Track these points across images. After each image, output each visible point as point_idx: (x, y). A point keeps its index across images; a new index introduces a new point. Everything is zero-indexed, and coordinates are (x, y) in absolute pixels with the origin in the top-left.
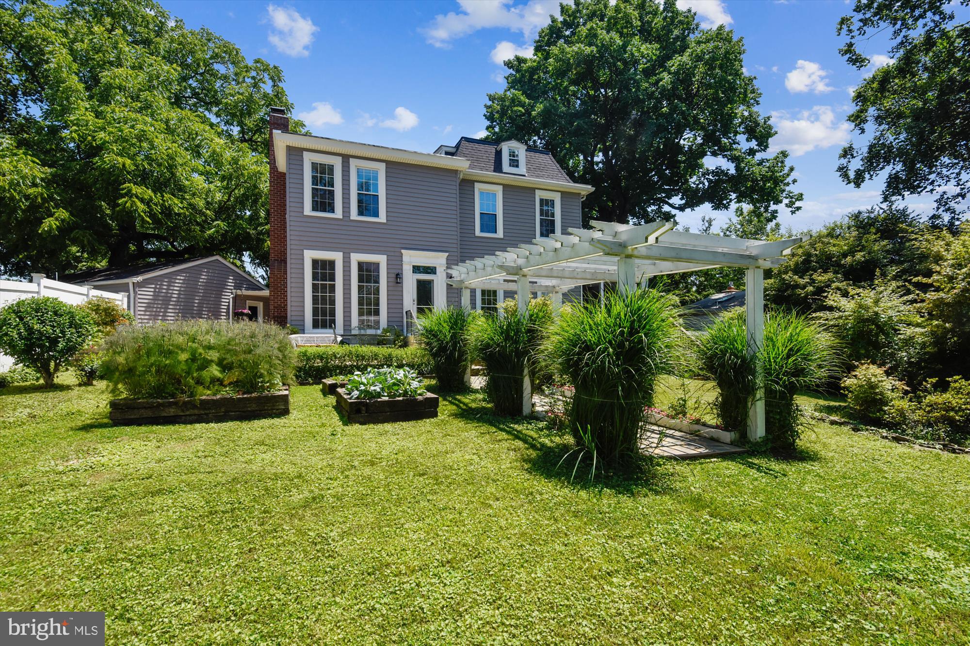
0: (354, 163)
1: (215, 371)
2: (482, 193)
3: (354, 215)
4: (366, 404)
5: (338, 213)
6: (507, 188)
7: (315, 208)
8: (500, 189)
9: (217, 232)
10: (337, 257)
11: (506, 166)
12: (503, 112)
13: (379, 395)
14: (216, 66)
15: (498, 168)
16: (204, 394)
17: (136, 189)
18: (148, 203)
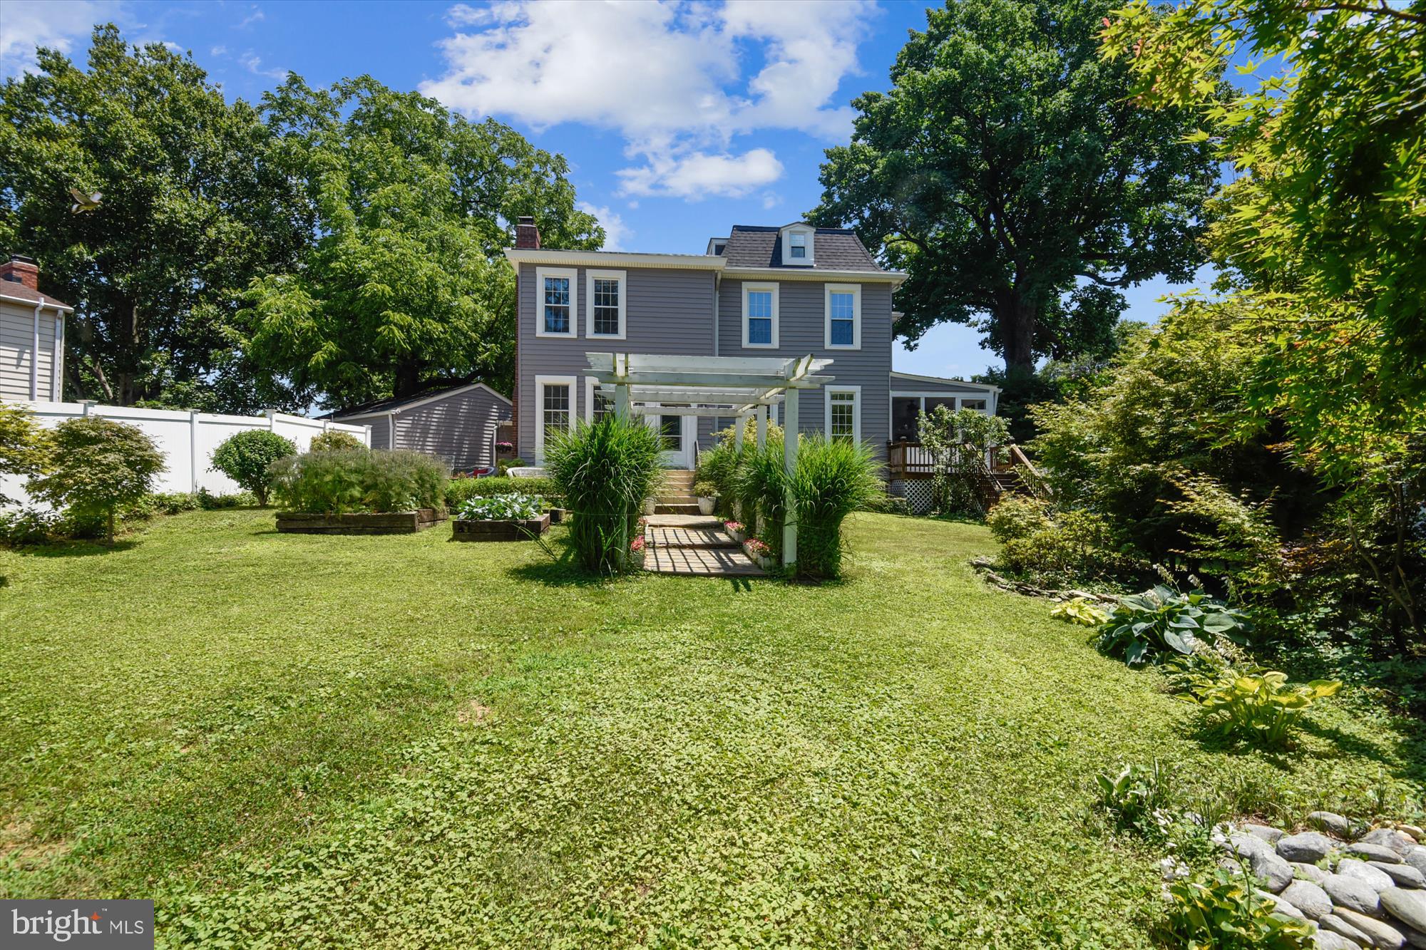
0: (590, 273)
1: (356, 492)
2: (751, 295)
3: (590, 333)
4: (468, 525)
5: (573, 333)
6: (784, 284)
7: (548, 329)
8: (775, 289)
9: (491, 355)
10: (571, 381)
11: (787, 258)
12: (841, 173)
13: (483, 516)
14: (504, 161)
15: (776, 261)
16: (348, 511)
17: (396, 317)
18: (406, 329)
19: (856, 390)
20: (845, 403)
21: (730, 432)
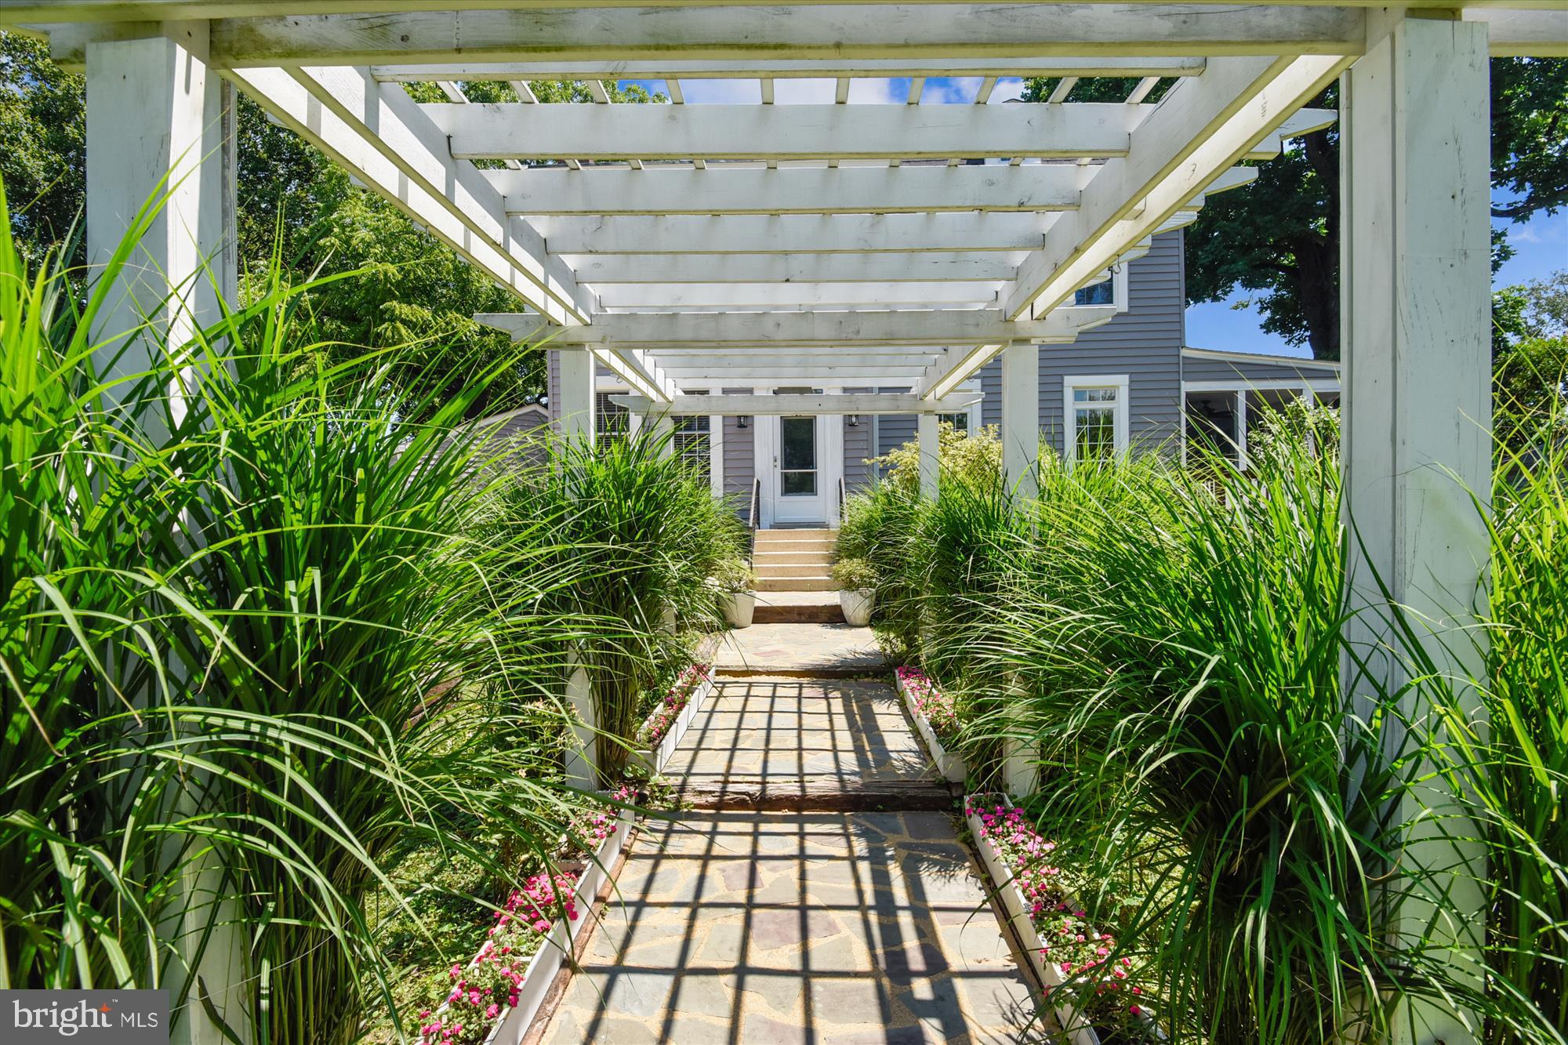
17: (403, 309)
18: (421, 329)
19: (1121, 383)
20: (1101, 406)
21: (904, 456)
